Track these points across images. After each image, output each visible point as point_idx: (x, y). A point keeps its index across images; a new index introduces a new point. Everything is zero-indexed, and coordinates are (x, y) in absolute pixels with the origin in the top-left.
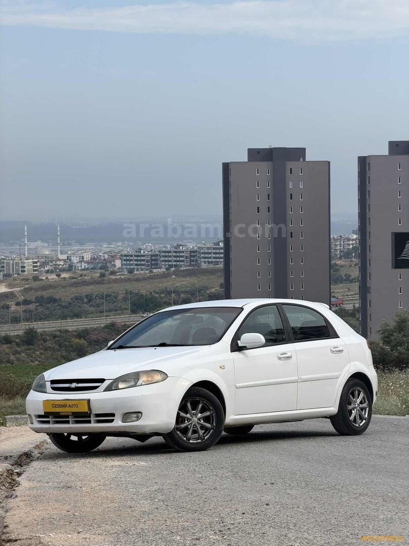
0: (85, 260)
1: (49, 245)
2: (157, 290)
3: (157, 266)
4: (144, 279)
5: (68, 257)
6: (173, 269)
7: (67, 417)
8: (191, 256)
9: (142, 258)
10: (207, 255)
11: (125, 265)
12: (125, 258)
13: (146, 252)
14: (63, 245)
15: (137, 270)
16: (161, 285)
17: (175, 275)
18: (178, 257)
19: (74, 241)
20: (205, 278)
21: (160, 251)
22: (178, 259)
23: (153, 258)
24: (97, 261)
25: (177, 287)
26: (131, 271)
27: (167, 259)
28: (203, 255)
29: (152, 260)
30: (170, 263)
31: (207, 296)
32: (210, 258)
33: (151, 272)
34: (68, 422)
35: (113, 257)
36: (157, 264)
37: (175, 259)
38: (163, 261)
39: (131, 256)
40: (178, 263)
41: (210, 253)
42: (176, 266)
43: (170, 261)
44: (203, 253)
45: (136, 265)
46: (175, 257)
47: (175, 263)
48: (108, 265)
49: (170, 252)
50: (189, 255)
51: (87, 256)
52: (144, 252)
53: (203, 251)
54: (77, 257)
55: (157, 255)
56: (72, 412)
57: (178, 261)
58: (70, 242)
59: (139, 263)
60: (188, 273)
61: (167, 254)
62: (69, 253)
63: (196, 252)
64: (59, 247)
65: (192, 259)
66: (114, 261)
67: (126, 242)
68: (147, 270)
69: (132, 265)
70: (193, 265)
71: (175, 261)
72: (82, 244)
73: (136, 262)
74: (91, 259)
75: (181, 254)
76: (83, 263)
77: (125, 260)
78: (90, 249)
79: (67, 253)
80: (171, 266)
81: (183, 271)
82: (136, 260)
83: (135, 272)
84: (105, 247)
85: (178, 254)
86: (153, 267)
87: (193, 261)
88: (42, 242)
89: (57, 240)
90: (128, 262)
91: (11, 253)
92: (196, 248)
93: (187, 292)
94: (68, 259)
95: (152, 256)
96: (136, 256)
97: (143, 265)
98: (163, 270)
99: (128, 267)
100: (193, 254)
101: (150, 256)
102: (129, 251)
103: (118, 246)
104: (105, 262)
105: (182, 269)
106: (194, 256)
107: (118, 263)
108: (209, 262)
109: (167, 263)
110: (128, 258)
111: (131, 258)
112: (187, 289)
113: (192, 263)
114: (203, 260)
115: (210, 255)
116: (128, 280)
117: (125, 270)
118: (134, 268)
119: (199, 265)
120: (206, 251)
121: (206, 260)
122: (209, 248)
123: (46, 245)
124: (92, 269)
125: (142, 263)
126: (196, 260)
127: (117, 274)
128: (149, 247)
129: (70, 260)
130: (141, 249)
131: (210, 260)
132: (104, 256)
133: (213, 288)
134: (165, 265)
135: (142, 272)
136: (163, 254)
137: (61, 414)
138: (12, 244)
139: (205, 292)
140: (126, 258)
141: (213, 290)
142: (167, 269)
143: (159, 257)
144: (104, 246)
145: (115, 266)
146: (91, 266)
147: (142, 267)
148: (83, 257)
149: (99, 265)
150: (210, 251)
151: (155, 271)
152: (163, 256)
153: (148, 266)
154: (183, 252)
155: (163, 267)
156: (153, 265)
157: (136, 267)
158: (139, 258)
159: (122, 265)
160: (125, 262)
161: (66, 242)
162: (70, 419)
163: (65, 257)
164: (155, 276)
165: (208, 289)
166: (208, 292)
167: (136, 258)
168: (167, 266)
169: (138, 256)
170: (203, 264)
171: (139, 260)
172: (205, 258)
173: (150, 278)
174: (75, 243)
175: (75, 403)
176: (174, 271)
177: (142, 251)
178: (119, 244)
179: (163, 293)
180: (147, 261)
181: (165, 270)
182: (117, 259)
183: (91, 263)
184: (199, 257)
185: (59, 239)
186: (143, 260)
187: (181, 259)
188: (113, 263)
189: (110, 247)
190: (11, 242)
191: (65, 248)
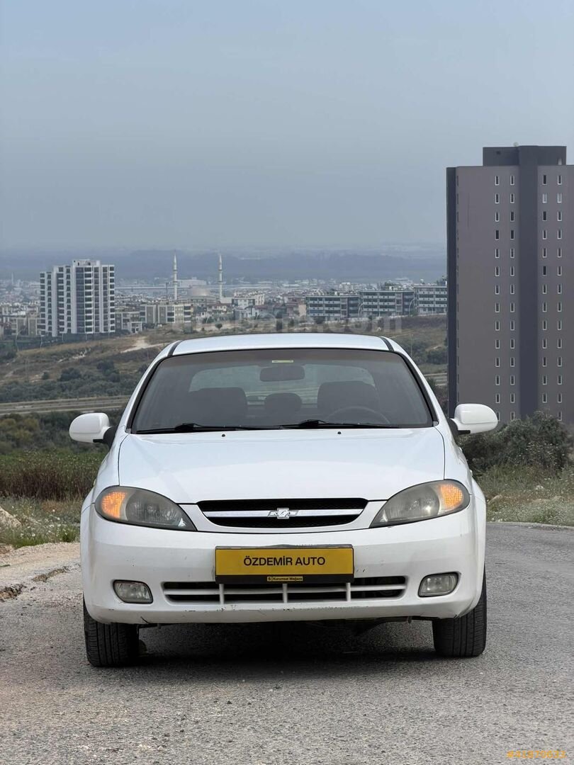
0: (257, 304)
1: (208, 284)
3: (356, 313)
5: (233, 300)
6: (378, 318)
8: (405, 300)
9: (336, 302)
10: (426, 299)
11: (312, 312)
12: (311, 302)
13: (341, 294)
14: (226, 284)
15: (329, 320)
17: (382, 327)
18: (386, 301)
19: (243, 278)
20: (423, 331)
21: (360, 293)
22: (386, 304)
23: (352, 302)
24: (273, 306)
26: (320, 321)
27: (370, 303)
28: (421, 299)
29: (350, 305)
30: (375, 310)
31: (425, 356)
32: (432, 302)
33: (348, 322)
34: (278, 598)
35: (296, 301)
36: (356, 311)
37: (381, 303)
38: (366, 307)
39: (321, 299)
40: (386, 310)
41: (432, 296)
42: (382, 313)
43: (375, 307)
44: (421, 296)
45: (327, 312)
46: (381, 300)
47: (381, 310)
48: (289, 312)
49: (374, 294)
50: (402, 298)
51: (260, 300)
52: (338, 294)
53: (421, 293)
54: (245, 301)
55: (357, 299)
56: (303, 575)
57: (386, 307)
58: (237, 279)
59: (331, 309)
60: (400, 324)
61: (370, 297)
62: (235, 295)
63: (411, 294)
64: (221, 286)
65: (406, 303)
66: (297, 307)
67: (315, 280)
68: (343, 318)
69: (321, 312)
70: (408, 313)
71: (381, 307)
72: (253, 283)
73: (327, 309)
74: (265, 303)
75: (391, 297)
76: (253, 309)
77: (311, 305)
78: (264, 290)
79: (233, 295)
80: (376, 314)
81: (393, 321)
82: (327, 306)
83: (326, 322)
84: (286, 287)
85: (386, 297)
86: (351, 315)
87: (407, 307)
88: (198, 279)
89: (218, 277)
90: (316, 308)
91: (155, 294)
92: (411, 289)
94: (233, 303)
95: (349, 299)
96: (326, 299)
97: (337, 312)
98: (365, 319)
99: (316, 315)
100: (407, 297)
101: (347, 300)
102: (319, 292)
103: (303, 286)
104: (283, 307)
105: (392, 317)
106: (408, 300)
107: (302, 309)
108: (430, 309)
109: (370, 310)
110: (316, 302)
111: (321, 302)
113: (406, 310)
114: (421, 305)
115: (431, 299)
117: (312, 319)
118: (324, 317)
119: (415, 313)
120: (426, 293)
121: (426, 305)
122: (430, 289)
123: (204, 283)
124: (267, 317)
125: (336, 309)
126: (412, 306)
127: (300, 325)
128: (346, 287)
129: (237, 305)
130: (333, 290)
131: (431, 306)
132: (283, 300)
133: (435, 345)
134: (368, 312)
135: (336, 322)
136: (366, 297)
137: (269, 580)
138: (157, 282)
139: (423, 350)
140: (313, 302)
141: (435, 348)
142: (370, 318)
143: (359, 301)
144: (285, 285)
145: (297, 313)
146: (264, 314)
147: (336, 315)
148: (254, 300)
149: (276, 312)
150: (431, 293)
151: (353, 320)
152: (365, 300)
153: (344, 313)
154: (393, 294)
155: (365, 315)
156: (350, 311)
157: (327, 315)
158: (331, 302)
159: (308, 312)
160: (312, 308)
161: (231, 280)
162: (285, 592)
163: (228, 300)
165: (426, 348)
166: (427, 350)
167: (327, 302)
168: (371, 314)
169: (330, 299)
170: (421, 311)
171: (331, 306)
172: (424, 302)
173: (346, 330)
174: (244, 280)
175: (317, 554)
176: (380, 321)
177: (336, 293)
178: (306, 282)
180: (343, 306)
181: (367, 319)
182: (301, 303)
183: (264, 309)
184: (416, 301)
185: (221, 275)
186: (336, 306)
187: (391, 304)
188: (295, 309)
189: (293, 287)
190: (156, 278)
191: (230, 288)
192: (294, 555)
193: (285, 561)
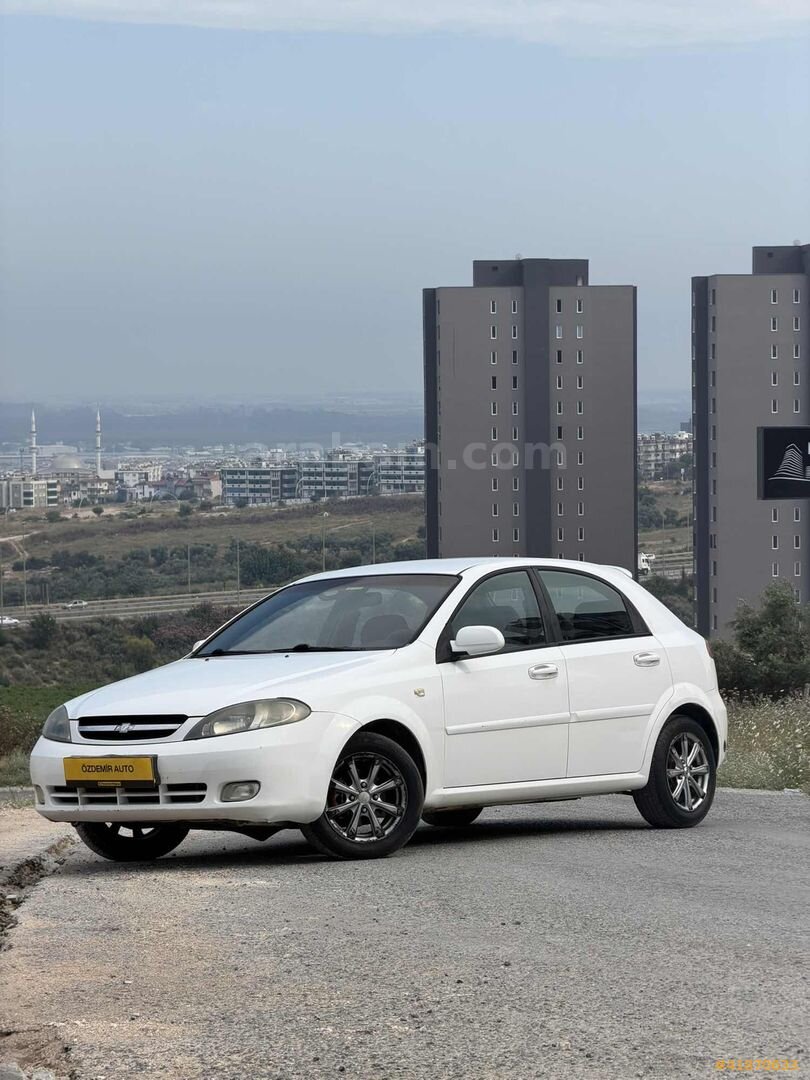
0: (151, 480)
1: (79, 451)
2: (294, 540)
3: (292, 493)
4: (269, 519)
5: (116, 474)
6: (324, 499)
7: (112, 790)
8: (361, 474)
9: (264, 477)
10: (391, 473)
11: (230, 490)
12: (229, 477)
13: (271, 466)
14: (106, 451)
15: (255, 501)
16: (301, 531)
17: (331, 511)
18: (334, 475)
19: (129, 443)
20: (388, 517)
21: (299, 464)
22: (335, 479)
23: (286, 477)
24: (175, 482)
25: (332, 534)
26: (241, 504)
27: (312, 479)
28: (384, 472)
29: (283, 481)
30: (319, 488)
31: (391, 552)
32: (399, 477)
33: (281, 504)
34: (113, 801)
35: (206, 476)
36: (292, 490)
37: (328, 479)
38: (306, 483)
39: (243, 473)
40: (335, 488)
41: (398, 468)
42: (330, 493)
43: (320, 483)
44: (384, 468)
45: (252, 491)
46: (328, 474)
47: (329, 488)
48: (197, 490)
49: (318, 465)
50: (357, 471)
51: (155, 474)
52: (268, 465)
53: (384, 464)
54: (134, 475)
55: (293, 472)
56: (122, 781)
57: (334, 484)
58: (122, 444)
59: (257, 486)
60: (355, 508)
61: (312, 469)
62: (120, 466)
63: (370, 465)
64: (99, 454)
65: (363, 479)
66: (210, 483)
67: (232, 446)
68: (274, 500)
69: (243, 490)
70: (365, 492)
71: (328, 483)
72: (144, 449)
73: (252, 486)
74: (163, 478)
75: (341, 470)
76: (146, 487)
77: (229, 481)
78: (160, 459)
79: (116, 468)
80: (321, 493)
81: (345, 503)
82: (251, 482)
83: (250, 505)
84: (191, 455)
85: (335, 470)
86: (286, 494)
87: (364, 483)
88: (65, 444)
89: (95, 441)
90: (236, 486)
92: (370, 459)
93: (352, 545)
94: (116, 479)
95: (283, 472)
97: (265, 491)
98: (306, 500)
100: (364, 470)
101: (279, 474)
102: (238, 462)
103: (215, 454)
104: (190, 484)
105: (344, 498)
106: (367, 474)
107: (216, 488)
108: (396, 486)
109: (312, 487)
110: (236, 477)
111: (243, 477)
112: (352, 540)
113: (363, 487)
114: (384, 481)
115: (397, 473)
116: (235, 521)
117: (230, 501)
118: (248, 498)
119: (375, 492)
120: (391, 464)
121: (391, 481)
122: (396, 459)
123: (74, 450)
124: (166, 498)
125: (264, 486)
126: (371, 482)
127: (214, 508)
128: (277, 455)
129: (122, 481)
130: (259, 459)
131: (398, 481)
132: (188, 474)
133: (405, 537)
134: (310, 491)
135: (265, 505)
136: (306, 469)
137: (100, 784)
138: (7, 450)
139: (389, 544)
140: (231, 477)
141: (404, 541)
142: (313, 499)
143: (297, 475)
144: (189, 453)
145: (209, 492)
146: (163, 493)
147: (264, 495)
148: (146, 474)
149: (179, 491)
150: (398, 464)
151: (289, 502)
153: (275, 492)
154: (345, 465)
155: (306, 494)
156: (285, 490)
157: (252, 495)
158: (258, 477)
159: (224, 490)
160: (230, 486)
161: (113, 445)
162: (118, 795)
163: (110, 474)
164: (288, 512)
165: (393, 540)
166: (394, 544)
167: (251, 477)
168: (313, 494)
169: (256, 473)
170: (384, 489)
171: (257, 482)
172: (388, 477)
173: (280, 516)
174: (132, 446)
175: (127, 762)
176: (327, 504)
177: (264, 464)
178: (219, 449)
179: (305, 547)
180: (274, 483)
181: (309, 501)
182: (214, 478)
183: (162, 486)
184: (376, 474)
185: (99, 439)
186: (266, 482)
187: (342, 479)
188: (205, 487)
189: (200, 456)
190: (4, 444)
191: (111, 458)
192: (113, 763)
193: (107, 768)
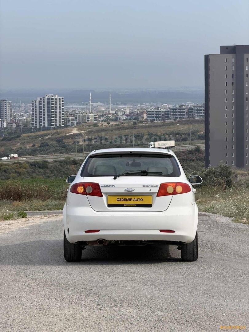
0: (126, 114)
1: (105, 105)
2: (168, 132)
3: (168, 118)
4: (160, 126)
6: (178, 120)
8: (189, 112)
9: (160, 113)
10: (199, 111)
11: (149, 117)
13: (162, 109)
14: (113, 105)
15: (157, 120)
16: (170, 130)
17: (179, 124)
18: (181, 112)
19: (120, 102)
20: (197, 125)
21: (170, 109)
22: (181, 113)
23: (166, 113)
24: (133, 114)
25: (179, 131)
26: (152, 121)
27: (174, 113)
28: (196, 111)
29: (166, 114)
30: (176, 116)
31: (197, 136)
32: (201, 113)
33: (164, 121)
35: (142, 112)
36: (168, 117)
37: (179, 113)
38: (172, 115)
39: (153, 112)
40: (181, 116)
41: (201, 110)
42: (180, 118)
43: (177, 115)
44: (196, 110)
45: (156, 117)
46: (179, 112)
47: (179, 116)
48: (139, 117)
49: (176, 109)
50: (188, 111)
51: (127, 112)
52: (161, 109)
53: (196, 109)
54: (121, 112)
55: (168, 111)
57: (181, 115)
58: (118, 103)
59: (157, 116)
60: (187, 122)
61: (174, 111)
62: (116, 109)
63: (192, 109)
64: (110, 106)
65: (190, 113)
66: (143, 115)
67: (152, 103)
68: (163, 120)
69: (153, 117)
70: (190, 117)
71: (179, 115)
72: (125, 104)
73: (156, 116)
74: (129, 113)
75: (183, 111)
76: (124, 116)
77: (149, 114)
78: (129, 107)
79: (115, 110)
80: (177, 118)
81: (184, 121)
82: (155, 114)
83: (155, 122)
84: (139, 106)
86: (166, 118)
87: (190, 115)
88: (101, 103)
89: (109, 102)
90: (151, 116)
91: (82, 109)
92: (192, 107)
93: (186, 134)
94: (115, 113)
95: (165, 111)
96: (155, 112)
97: (160, 117)
98: (172, 120)
99: (151, 118)
100: (190, 111)
101: (164, 112)
102: (152, 108)
103: (146, 105)
104: (137, 115)
105: (184, 119)
106: (191, 112)
107: (145, 116)
108: (200, 116)
109: (174, 116)
110: (151, 113)
111: (153, 113)
112: (186, 132)
113: (190, 116)
114: (196, 114)
115: (201, 111)
116: (150, 126)
117: (149, 120)
118: (154, 119)
119: (193, 117)
120: (199, 109)
121: (199, 114)
122: (200, 107)
123: (103, 104)
124: (130, 119)
125: (160, 116)
126: (192, 115)
127: (144, 123)
128: (165, 106)
129: (117, 114)
130: (159, 108)
131: (201, 114)
132: (137, 112)
133: (202, 131)
134: (174, 117)
135: (159, 121)
136: (172, 111)
138: (83, 104)
139: (197, 134)
140: (150, 113)
141: (202, 133)
142: (175, 120)
143: (170, 112)
144: (139, 105)
145: (143, 118)
146: (129, 118)
147: (160, 118)
148: (124, 112)
149: (134, 117)
150: (201, 109)
151: (167, 121)
152: (172, 112)
153: (163, 118)
154: (184, 109)
155: (172, 118)
156: (166, 117)
157: (156, 118)
158: (157, 113)
159: (147, 117)
161: (115, 103)
163: (114, 112)
164: (166, 124)
165: (198, 133)
166: (198, 134)
167: (156, 113)
168: (175, 118)
169: (157, 112)
170: (196, 116)
171: (157, 114)
172: (198, 113)
173: (163, 125)
174: (121, 103)
176: (178, 121)
177: (159, 109)
178: (148, 104)
179: (171, 135)
180: (163, 115)
181: (173, 120)
182: (145, 113)
183: (129, 116)
184: (194, 112)
186: (160, 114)
187: (183, 113)
188: (142, 116)
189: (142, 106)
190: (83, 102)
191: (114, 107)
